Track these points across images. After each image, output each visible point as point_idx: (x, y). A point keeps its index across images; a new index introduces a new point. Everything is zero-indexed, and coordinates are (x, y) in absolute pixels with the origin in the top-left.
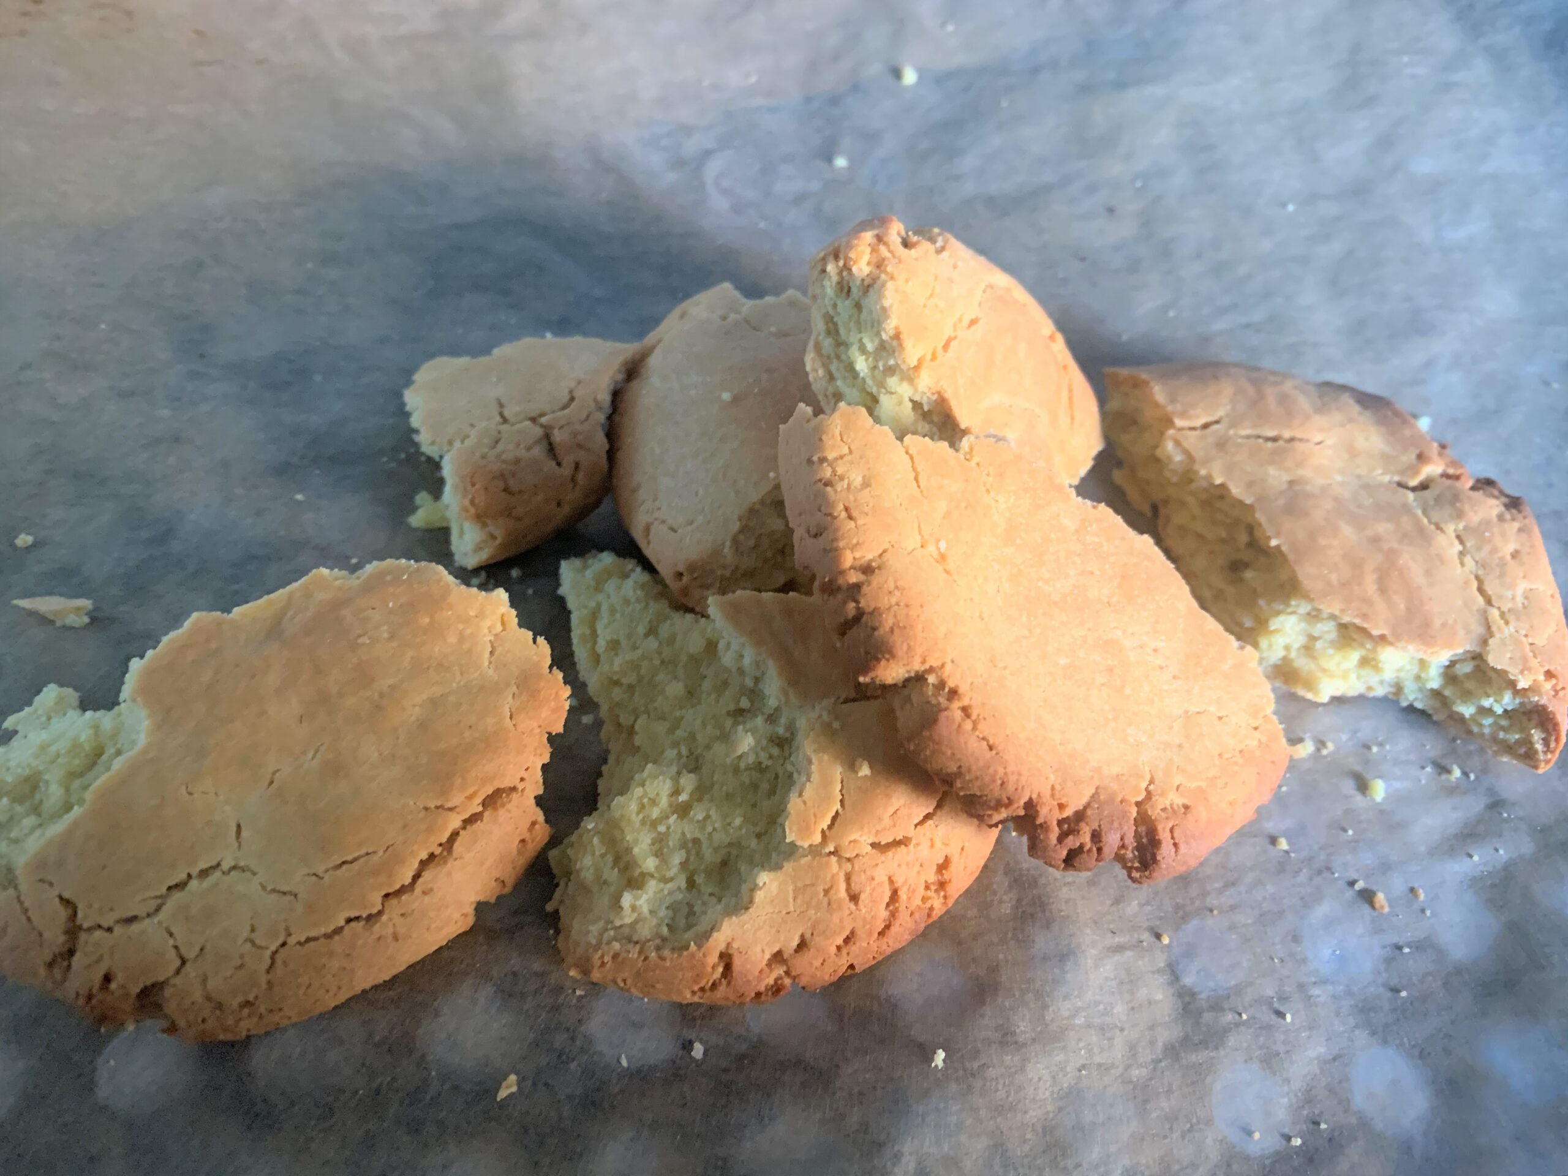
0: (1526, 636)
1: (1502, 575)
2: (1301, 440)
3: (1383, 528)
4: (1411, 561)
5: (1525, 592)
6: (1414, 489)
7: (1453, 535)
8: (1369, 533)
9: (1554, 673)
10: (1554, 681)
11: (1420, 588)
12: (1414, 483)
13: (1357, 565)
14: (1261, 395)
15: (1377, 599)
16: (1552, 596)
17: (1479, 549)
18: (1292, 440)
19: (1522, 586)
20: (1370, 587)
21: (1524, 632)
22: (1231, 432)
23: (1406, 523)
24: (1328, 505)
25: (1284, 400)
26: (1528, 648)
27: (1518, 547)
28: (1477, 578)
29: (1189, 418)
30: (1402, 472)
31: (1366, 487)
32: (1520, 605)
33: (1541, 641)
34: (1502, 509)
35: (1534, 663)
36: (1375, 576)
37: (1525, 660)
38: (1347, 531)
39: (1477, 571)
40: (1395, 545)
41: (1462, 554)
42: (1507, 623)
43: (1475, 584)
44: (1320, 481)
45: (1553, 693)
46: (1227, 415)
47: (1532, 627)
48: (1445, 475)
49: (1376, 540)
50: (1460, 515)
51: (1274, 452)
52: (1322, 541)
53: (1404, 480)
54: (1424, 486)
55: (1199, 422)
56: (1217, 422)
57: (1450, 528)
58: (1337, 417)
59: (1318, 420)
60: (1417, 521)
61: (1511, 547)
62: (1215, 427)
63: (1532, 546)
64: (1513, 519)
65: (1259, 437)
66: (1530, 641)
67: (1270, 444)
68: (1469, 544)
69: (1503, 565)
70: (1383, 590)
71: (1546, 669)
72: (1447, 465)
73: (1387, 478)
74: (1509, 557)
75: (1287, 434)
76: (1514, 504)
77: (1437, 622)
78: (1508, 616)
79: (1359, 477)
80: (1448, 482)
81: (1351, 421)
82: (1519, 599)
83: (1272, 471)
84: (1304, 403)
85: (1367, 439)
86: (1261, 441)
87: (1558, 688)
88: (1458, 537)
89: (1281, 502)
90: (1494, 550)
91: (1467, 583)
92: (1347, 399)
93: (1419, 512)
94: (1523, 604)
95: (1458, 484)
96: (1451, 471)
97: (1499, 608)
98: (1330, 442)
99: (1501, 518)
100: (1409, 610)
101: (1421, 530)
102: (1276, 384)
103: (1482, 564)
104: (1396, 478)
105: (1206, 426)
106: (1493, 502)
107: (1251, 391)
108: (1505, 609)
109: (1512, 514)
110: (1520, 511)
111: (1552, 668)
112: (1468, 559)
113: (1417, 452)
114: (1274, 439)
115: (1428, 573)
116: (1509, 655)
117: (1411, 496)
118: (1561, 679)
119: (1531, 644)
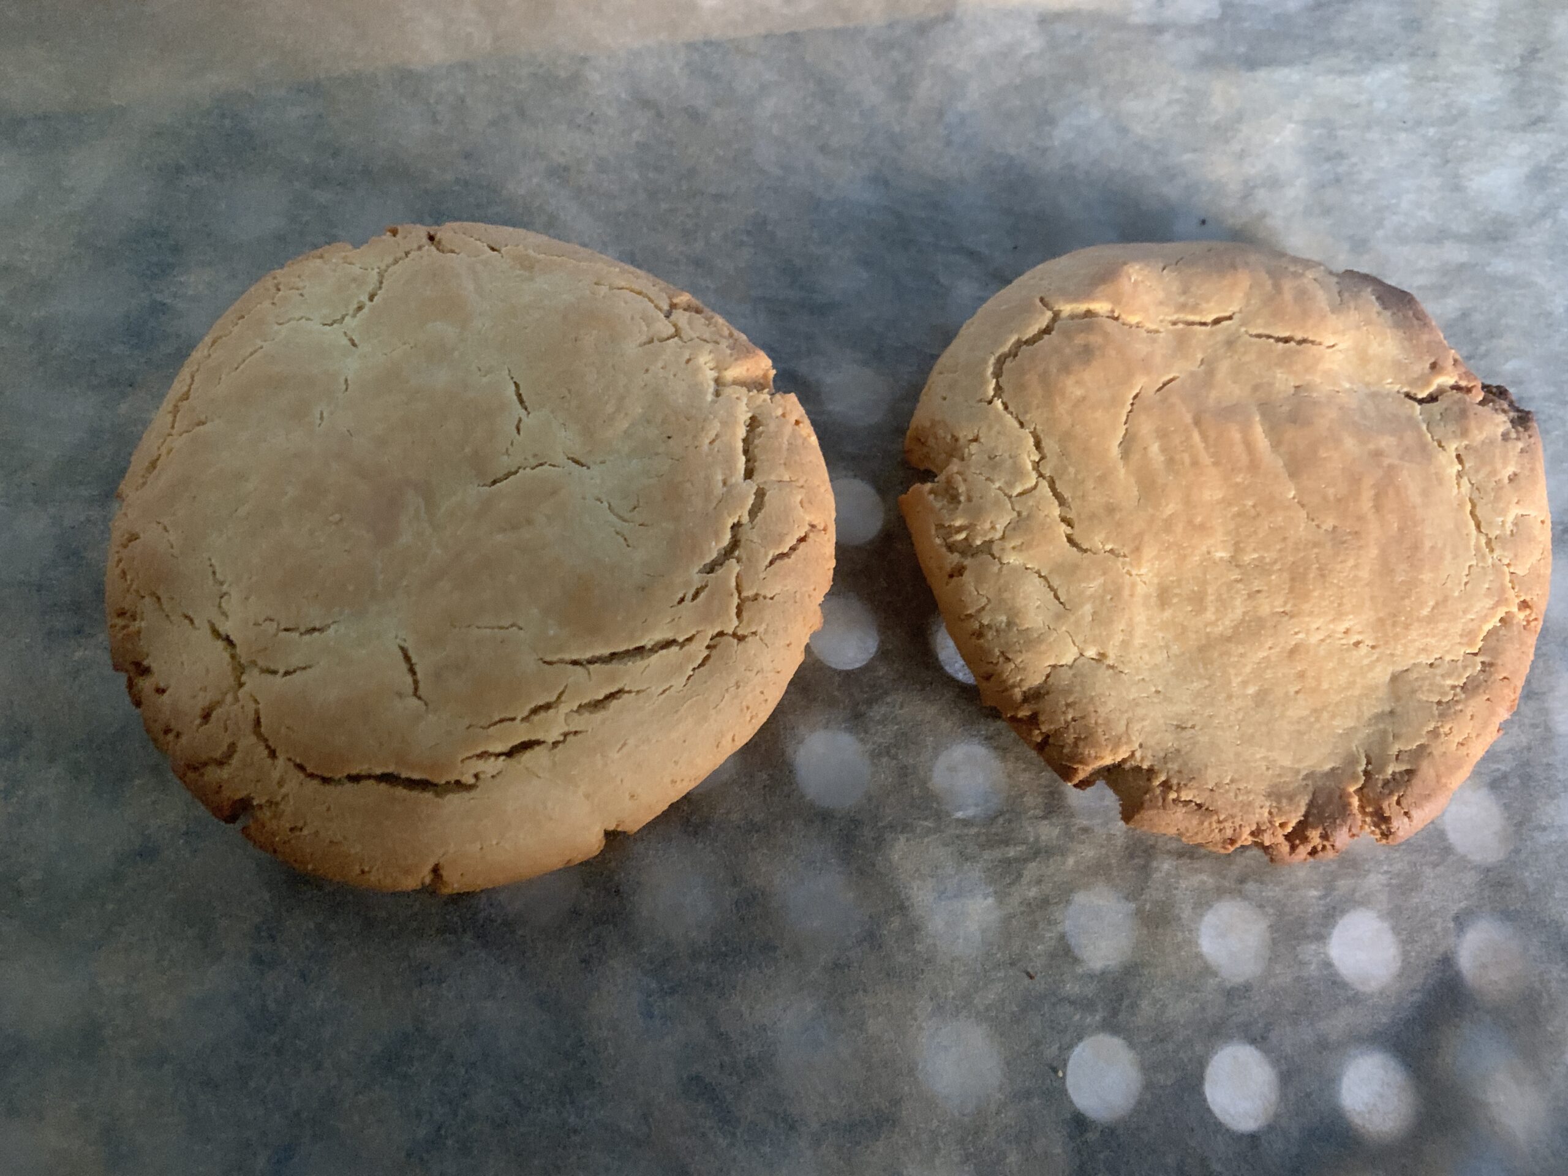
0: (1508, 565)
1: (1497, 499)
2: (1313, 342)
3: (1386, 442)
4: (1410, 480)
5: (1516, 517)
6: (1421, 401)
7: (1454, 454)
8: (1371, 446)
9: (1530, 604)
10: (1528, 612)
11: (1414, 507)
12: (1422, 395)
13: (1355, 481)
14: (1278, 288)
15: (1371, 516)
16: (1543, 522)
17: (1477, 471)
18: (1304, 341)
19: (1514, 512)
20: (1366, 504)
21: (1506, 561)
22: (1243, 329)
23: (1409, 437)
24: (1333, 414)
25: (1302, 295)
26: (1508, 578)
27: (1518, 471)
28: (1471, 500)
29: (1201, 312)
30: (1412, 383)
31: (1374, 395)
32: (1508, 533)
33: (1521, 571)
34: (1509, 425)
35: (1511, 594)
36: (1372, 492)
37: (1502, 589)
38: (1350, 443)
39: (1471, 495)
40: (1396, 462)
41: (1459, 475)
42: (1492, 550)
43: (1469, 507)
44: (1328, 388)
45: (1525, 623)
46: (1240, 311)
47: (1516, 556)
48: (1456, 388)
49: (1378, 454)
50: (1464, 433)
51: (1285, 354)
52: (1323, 454)
53: (1413, 392)
54: (1432, 398)
55: (1209, 319)
56: (1230, 318)
57: (1452, 447)
58: (1354, 316)
59: (1333, 320)
60: (1421, 435)
61: (1510, 470)
62: (1225, 323)
63: (1532, 470)
64: (1518, 439)
65: (1269, 337)
66: (1512, 571)
67: (1281, 345)
68: (1467, 465)
69: (1499, 487)
70: (1378, 508)
71: (1522, 599)
72: (1461, 378)
73: (1397, 387)
74: (1506, 481)
75: (1299, 336)
76: (1522, 419)
77: (1428, 544)
78: (1493, 544)
79: (1368, 385)
80: (1458, 395)
81: (1368, 322)
82: (1509, 527)
83: (1280, 374)
84: (1322, 298)
85: (1381, 344)
86: (1272, 340)
87: (1531, 619)
88: (1458, 457)
89: (1286, 408)
90: (1493, 472)
91: (1461, 505)
92: (1368, 295)
93: (1424, 427)
94: (1512, 531)
95: (1468, 398)
96: (1463, 383)
97: (1487, 535)
98: (1341, 346)
99: (1505, 437)
100: (1401, 529)
101: (1423, 447)
102: (1296, 275)
103: (1476, 488)
104: (1405, 389)
105: (1217, 321)
106: (1502, 418)
107: (1269, 284)
108: (1492, 536)
109: (1517, 432)
110: (1526, 429)
111: (1528, 599)
112: (1465, 480)
113: (1433, 360)
114: (1286, 340)
115: (1425, 493)
116: (1487, 586)
117: (1418, 407)
118: (1535, 610)
119: (1512, 573)
